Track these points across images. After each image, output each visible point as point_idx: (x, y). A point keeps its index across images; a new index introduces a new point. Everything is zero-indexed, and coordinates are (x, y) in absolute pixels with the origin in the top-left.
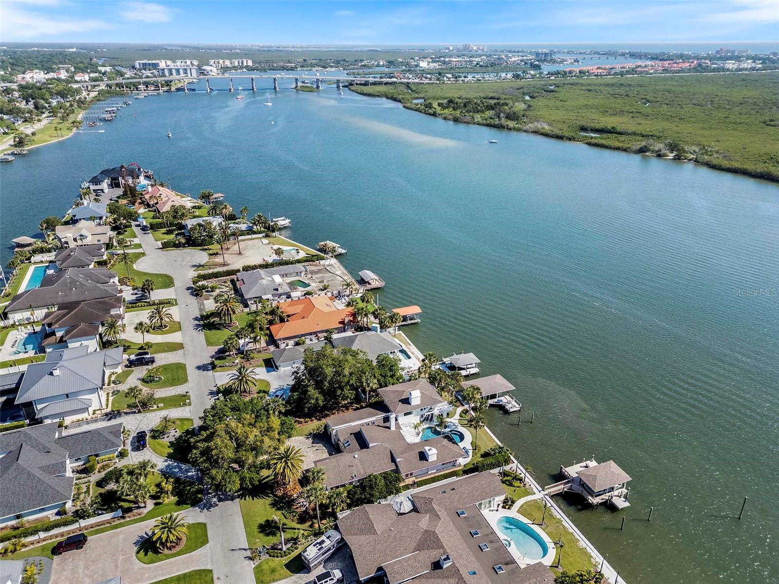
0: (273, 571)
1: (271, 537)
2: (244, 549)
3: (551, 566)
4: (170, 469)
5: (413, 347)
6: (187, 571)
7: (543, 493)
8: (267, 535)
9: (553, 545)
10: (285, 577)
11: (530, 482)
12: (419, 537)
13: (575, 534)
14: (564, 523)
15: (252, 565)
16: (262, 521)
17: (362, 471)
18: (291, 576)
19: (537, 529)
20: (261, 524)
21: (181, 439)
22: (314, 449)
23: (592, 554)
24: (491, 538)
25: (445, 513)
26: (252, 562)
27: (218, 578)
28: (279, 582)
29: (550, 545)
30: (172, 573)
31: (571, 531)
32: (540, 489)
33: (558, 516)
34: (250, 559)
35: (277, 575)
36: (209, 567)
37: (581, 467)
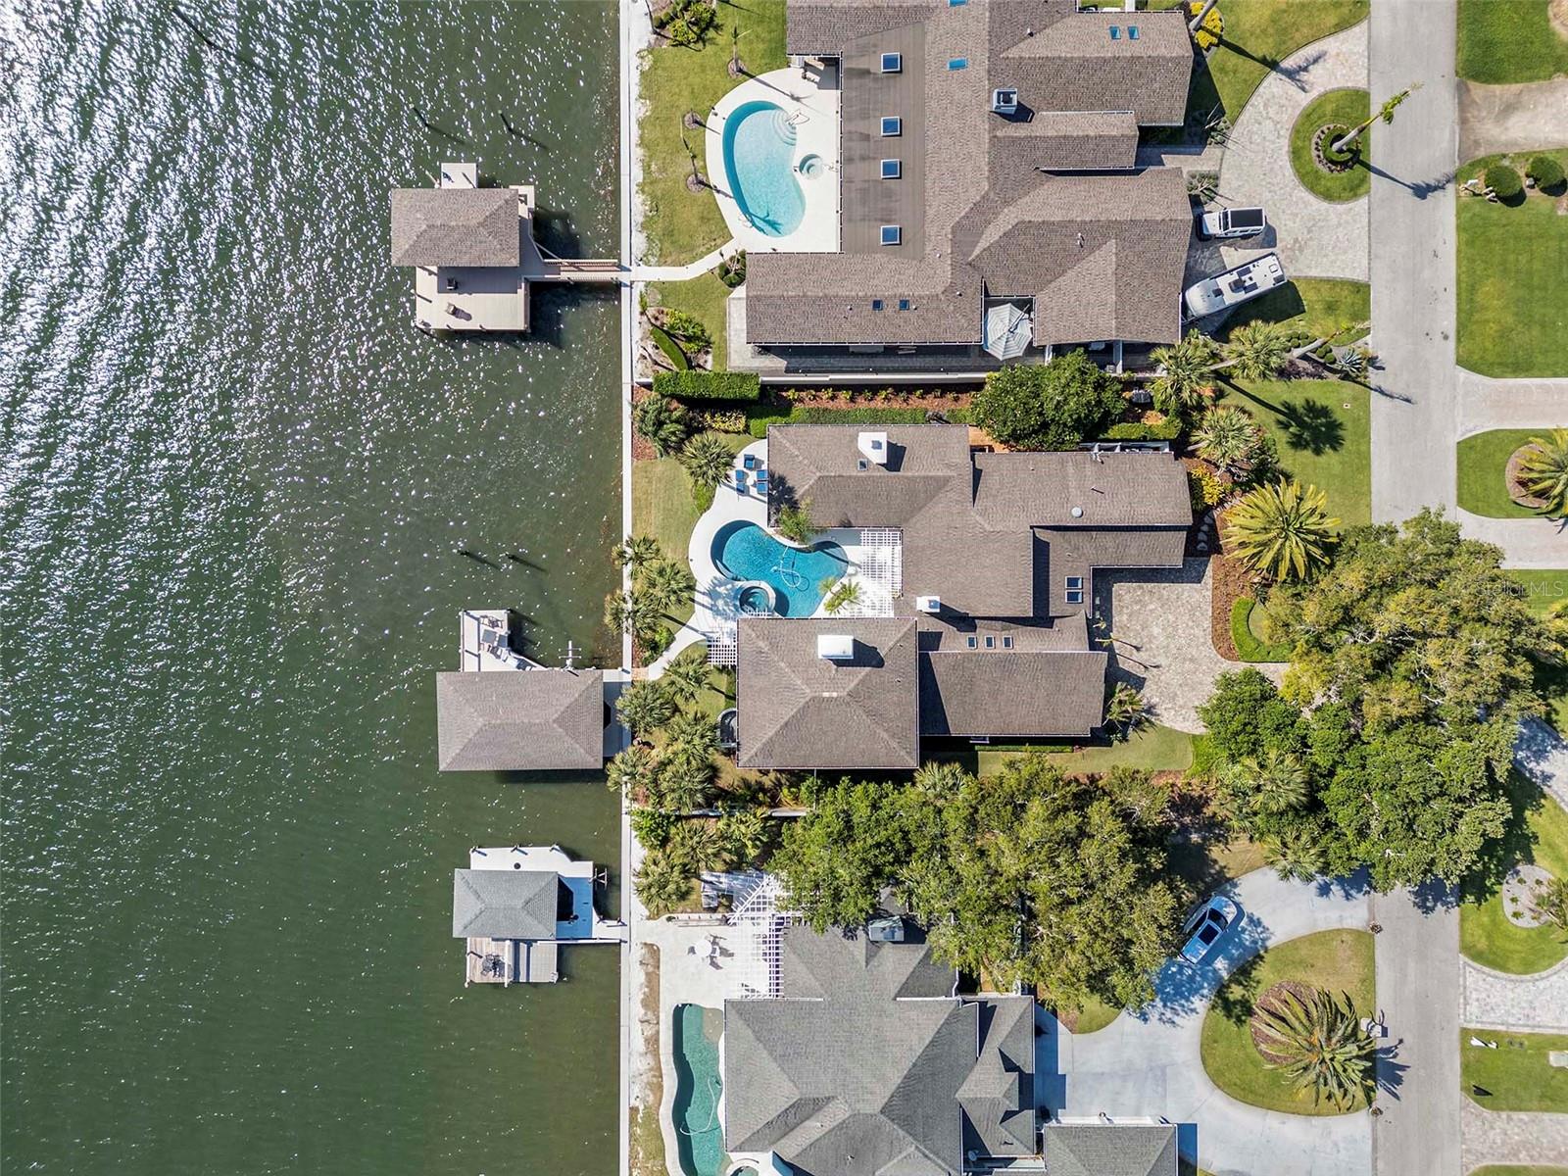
0: (1331, 308)
1: (1320, 402)
2: (1382, 392)
3: (752, 77)
4: (1533, 738)
5: (631, 1093)
6: (1511, 382)
7: (624, 277)
8: (1324, 412)
9: (711, 121)
10: (1308, 280)
11: (635, 324)
12: (1027, 199)
13: (635, 139)
14: (638, 175)
15: (1371, 344)
16: (1329, 457)
17: (1071, 470)
18: (1298, 279)
19: (717, 176)
20: (1334, 449)
21: (1500, 860)
22: (1142, 656)
23: (635, 76)
24: (858, 148)
25: (928, 250)
26: (1371, 352)
27: (1446, 338)
28: (1324, 275)
29: (716, 123)
30: (1540, 387)
31: (638, 152)
32: (625, 291)
33: (638, 199)
34: (1372, 361)
35: (1326, 293)
36: (1463, 374)
37: (468, 317)
